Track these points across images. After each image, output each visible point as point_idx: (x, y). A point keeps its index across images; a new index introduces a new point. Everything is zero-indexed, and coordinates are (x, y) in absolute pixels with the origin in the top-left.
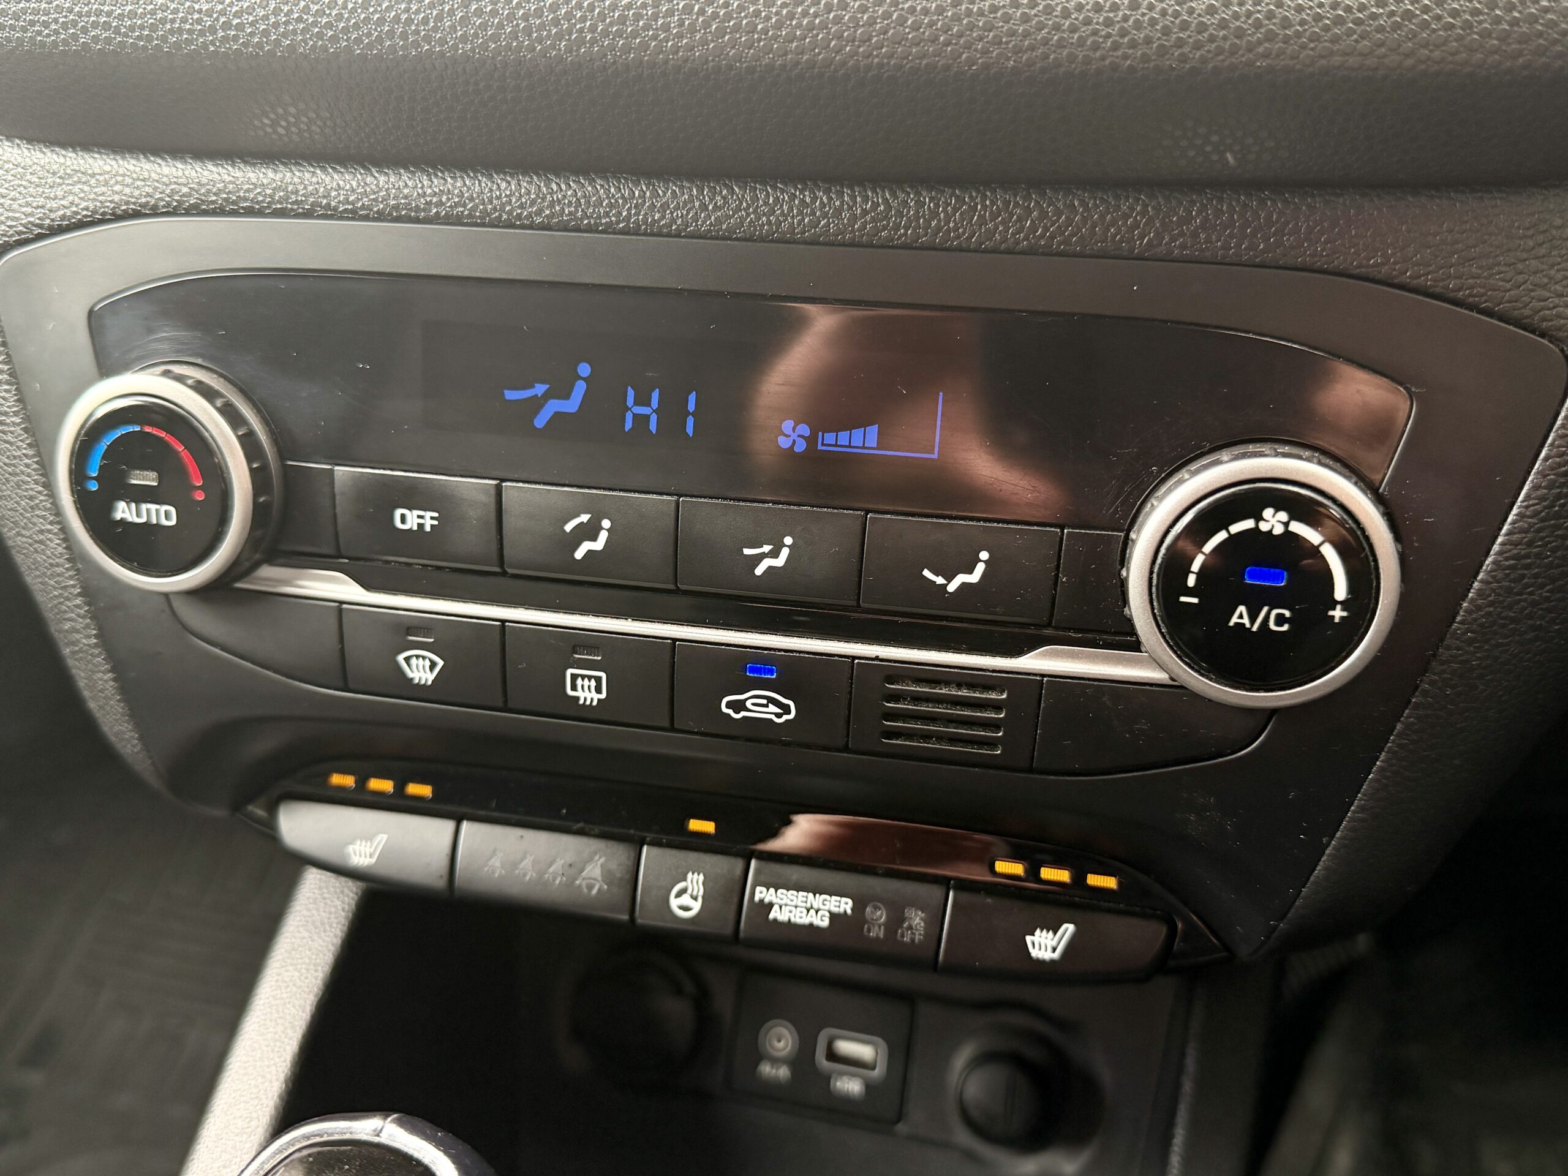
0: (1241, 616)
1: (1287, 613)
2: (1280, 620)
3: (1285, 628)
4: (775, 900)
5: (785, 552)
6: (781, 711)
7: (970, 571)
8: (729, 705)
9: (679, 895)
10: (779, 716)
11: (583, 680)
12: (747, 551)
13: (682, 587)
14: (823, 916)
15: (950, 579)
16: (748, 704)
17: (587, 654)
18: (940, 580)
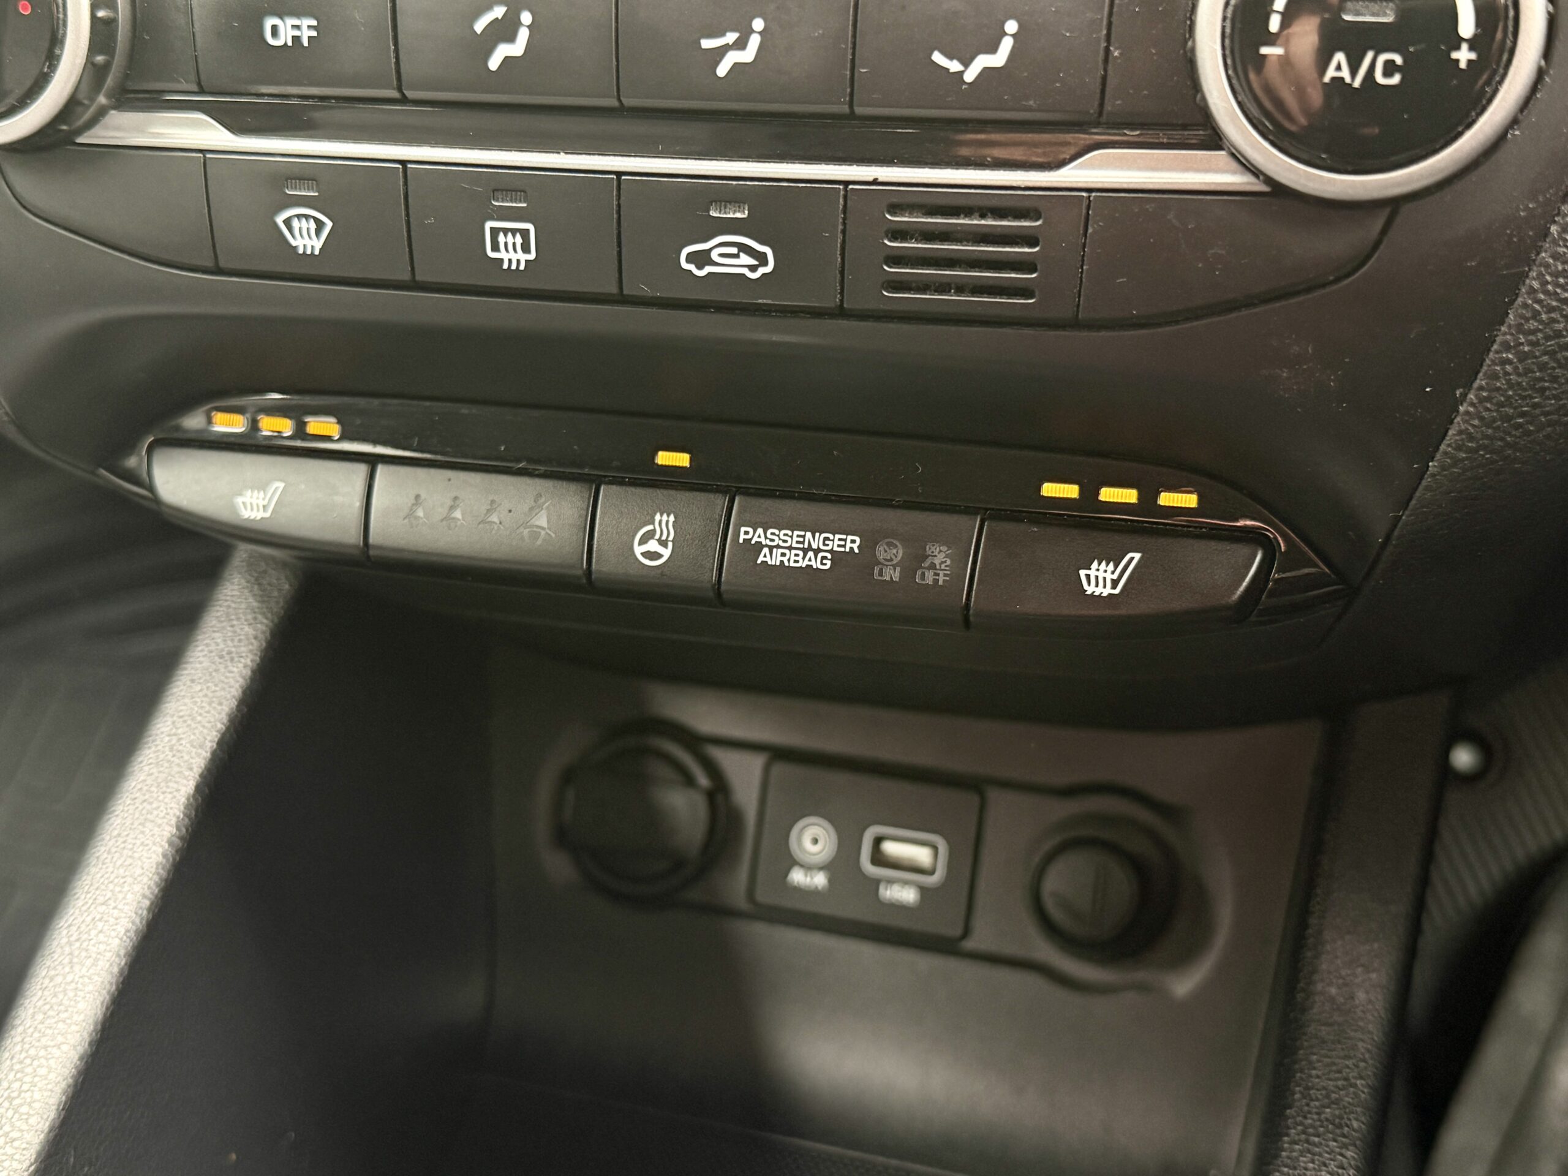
0: (1339, 68)
1: (1398, 60)
2: (1390, 69)
3: (1396, 79)
4: (762, 540)
5: (755, 41)
6: (755, 262)
7: (993, 49)
8: (690, 258)
9: (643, 541)
10: (753, 268)
11: (506, 236)
12: (707, 44)
13: (627, 102)
14: (824, 558)
15: (966, 63)
16: (714, 256)
17: (511, 201)
18: (954, 66)
